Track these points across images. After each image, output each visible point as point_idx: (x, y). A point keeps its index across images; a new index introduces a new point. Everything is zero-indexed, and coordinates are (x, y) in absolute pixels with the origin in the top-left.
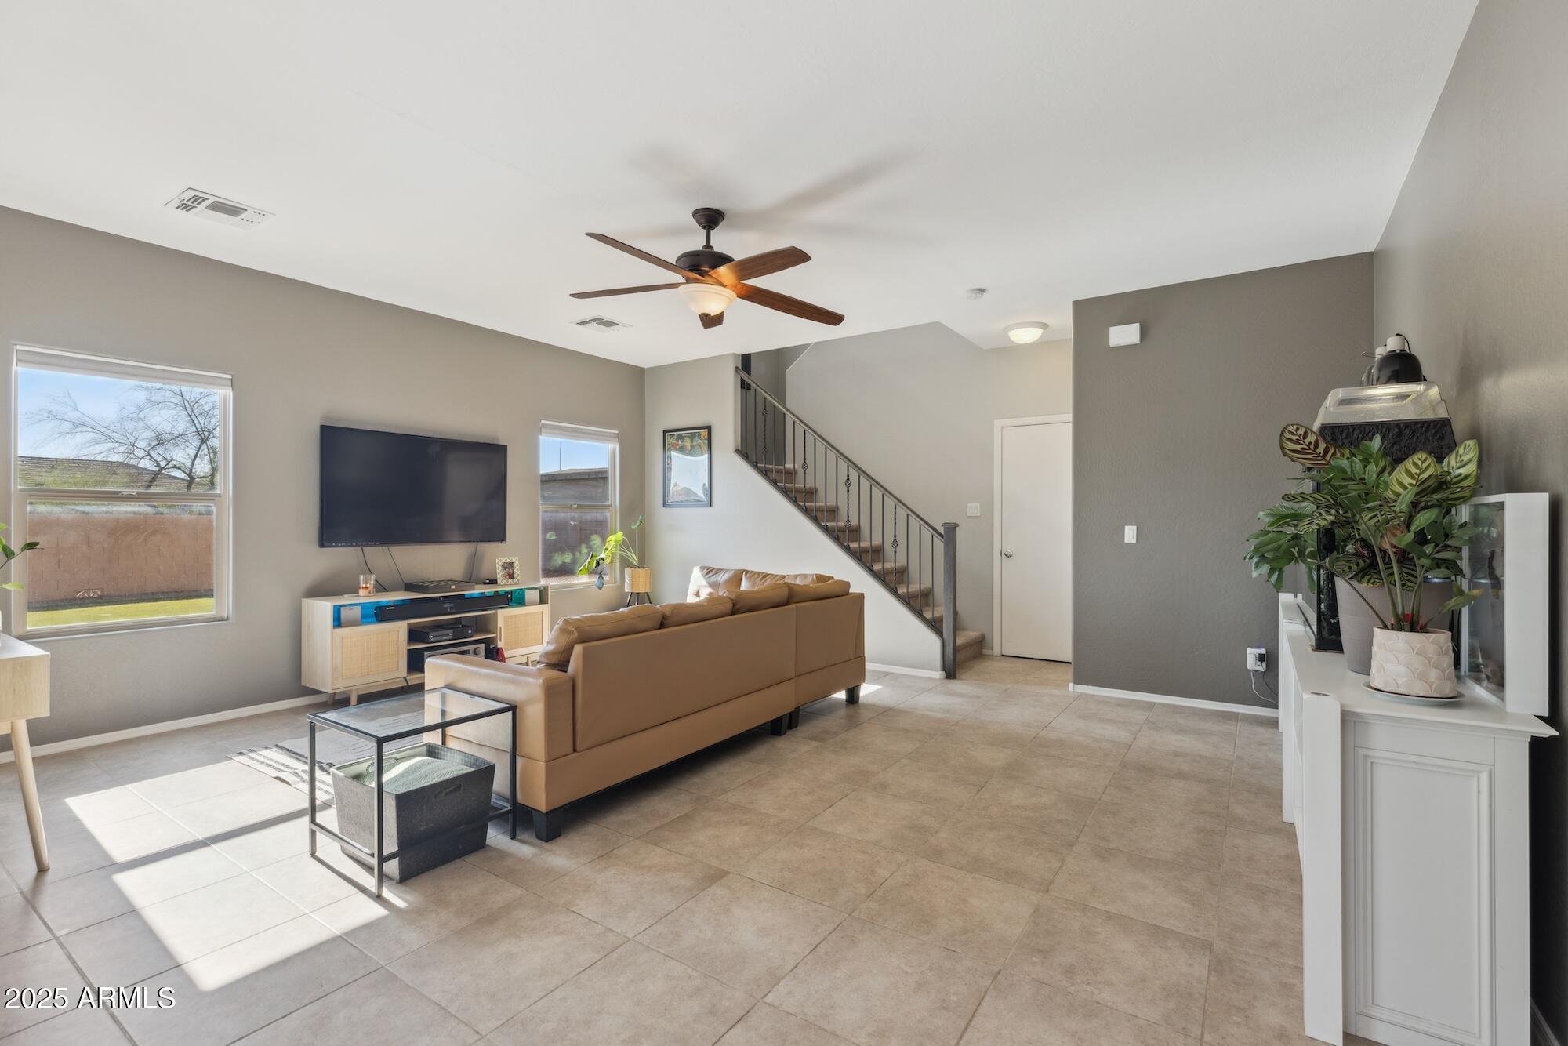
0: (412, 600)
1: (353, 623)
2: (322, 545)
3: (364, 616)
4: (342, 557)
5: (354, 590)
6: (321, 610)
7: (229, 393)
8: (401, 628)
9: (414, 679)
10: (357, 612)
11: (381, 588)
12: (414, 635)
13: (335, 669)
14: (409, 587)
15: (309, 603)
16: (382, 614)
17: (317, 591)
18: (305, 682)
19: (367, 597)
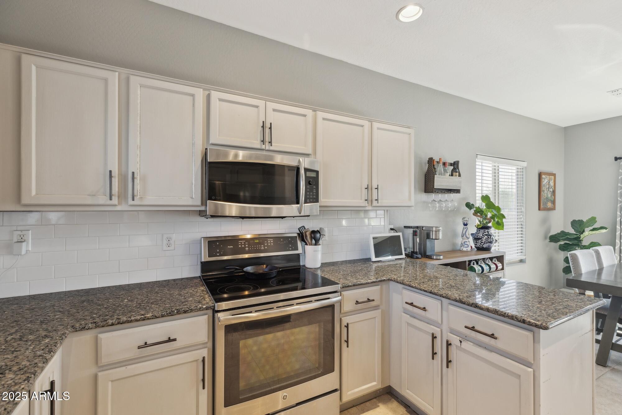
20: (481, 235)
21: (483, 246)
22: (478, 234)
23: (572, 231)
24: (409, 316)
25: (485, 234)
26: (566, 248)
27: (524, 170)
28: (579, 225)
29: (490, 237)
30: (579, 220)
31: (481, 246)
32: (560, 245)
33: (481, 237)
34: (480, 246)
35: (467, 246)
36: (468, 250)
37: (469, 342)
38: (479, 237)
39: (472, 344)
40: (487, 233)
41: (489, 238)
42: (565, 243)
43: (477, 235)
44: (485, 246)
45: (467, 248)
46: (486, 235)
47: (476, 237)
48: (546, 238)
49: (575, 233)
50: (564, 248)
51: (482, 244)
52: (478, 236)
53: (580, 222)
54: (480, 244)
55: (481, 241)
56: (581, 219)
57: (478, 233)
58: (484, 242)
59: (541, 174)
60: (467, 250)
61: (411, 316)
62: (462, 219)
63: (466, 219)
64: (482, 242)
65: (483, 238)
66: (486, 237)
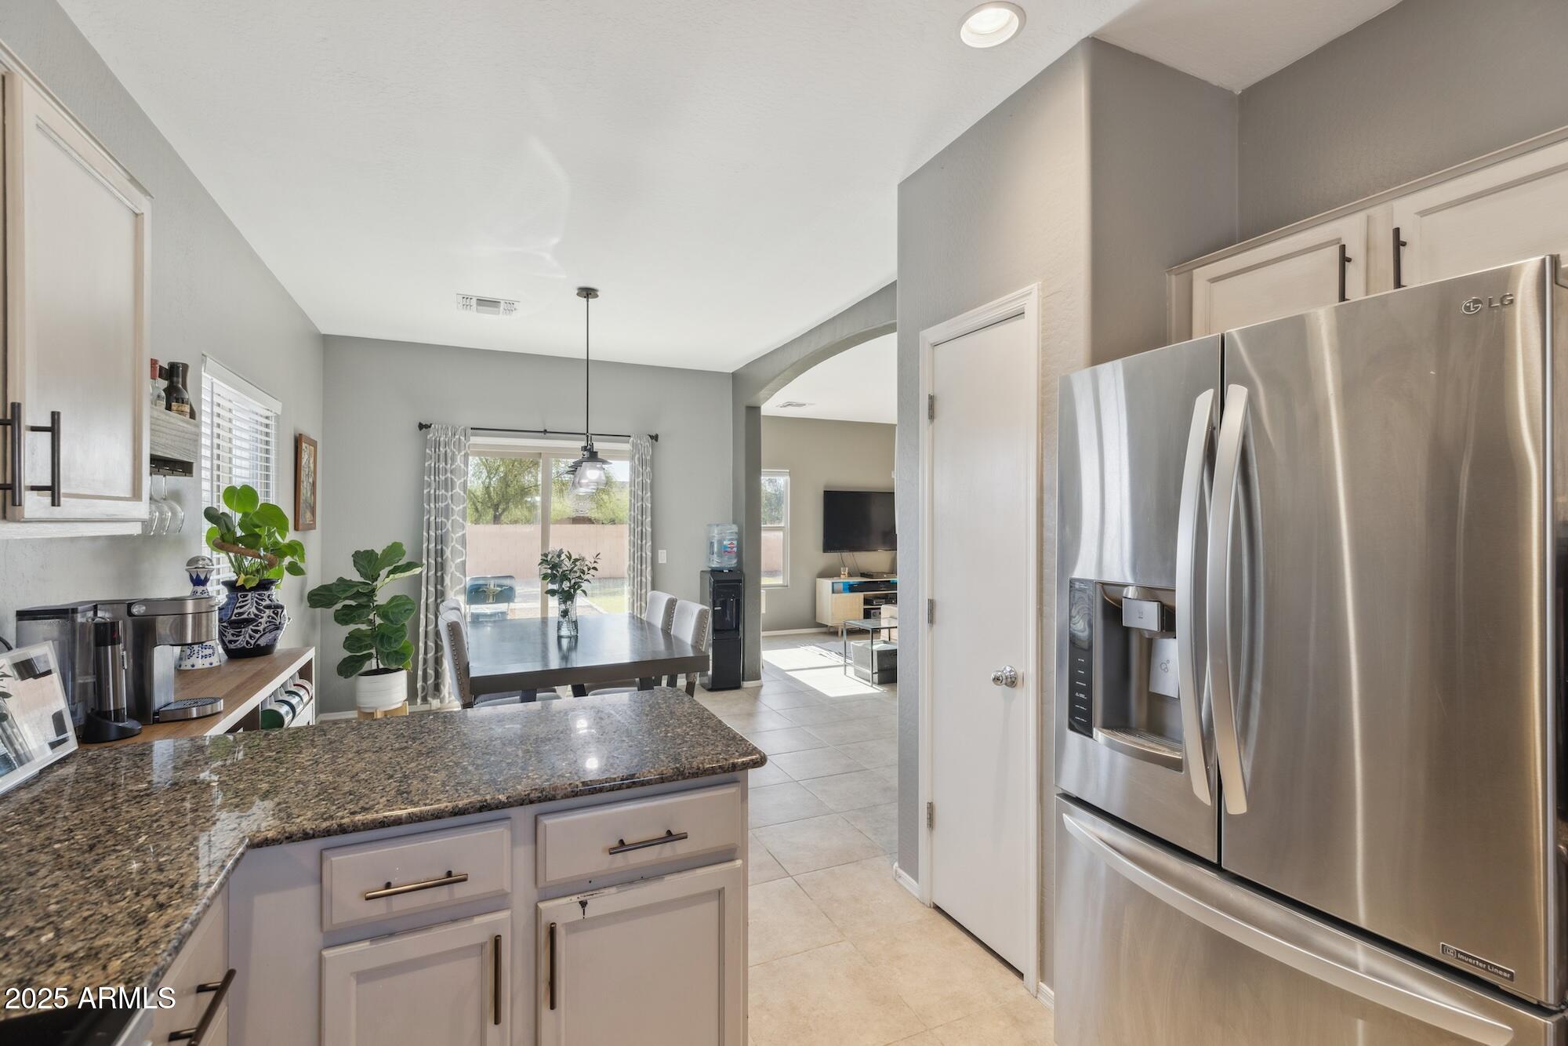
0: (865, 582)
1: (839, 592)
2: (824, 552)
3: (844, 590)
4: (833, 557)
5: (838, 575)
6: (826, 584)
7: (788, 478)
8: (860, 596)
9: (868, 624)
10: (841, 586)
11: (850, 575)
12: (867, 601)
13: (833, 614)
14: (863, 575)
15: (820, 581)
16: (852, 589)
17: (824, 574)
18: (819, 620)
19: (844, 579)
20: (254, 610)
21: (259, 642)
22: (241, 607)
23: (356, 577)
24: (365, 945)
25: (264, 603)
26: (350, 617)
27: (272, 422)
28: (366, 561)
29: (280, 610)
30: (367, 552)
31: (253, 642)
32: (337, 611)
33: (253, 616)
34: (248, 643)
35: (210, 651)
36: (213, 665)
37: (606, 891)
38: (245, 616)
39: (613, 890)
40: (268, 602)
41: (277, 614)
42: (345, 606)
43: (236, 611)
44: (262, 642)
45: (208, 660)
46: (268, 607)
47: (233, 618)
48: (301, 599)
49: (362, 580)
50: (344, 617)
51: (257, 636)
52: (242, 613)
53: (370, 554)
54: (251, 637)
55: (254, 628)
56: (370, 549)
57: (238, 605)
58: (264, 630)
59: (301, 440)
60: (211, 664)
61: (374, 938)
62: (188, 565)
63: (204, 562)
64: (256, 631)
65: (262, 617)
66: (268, 612)
